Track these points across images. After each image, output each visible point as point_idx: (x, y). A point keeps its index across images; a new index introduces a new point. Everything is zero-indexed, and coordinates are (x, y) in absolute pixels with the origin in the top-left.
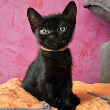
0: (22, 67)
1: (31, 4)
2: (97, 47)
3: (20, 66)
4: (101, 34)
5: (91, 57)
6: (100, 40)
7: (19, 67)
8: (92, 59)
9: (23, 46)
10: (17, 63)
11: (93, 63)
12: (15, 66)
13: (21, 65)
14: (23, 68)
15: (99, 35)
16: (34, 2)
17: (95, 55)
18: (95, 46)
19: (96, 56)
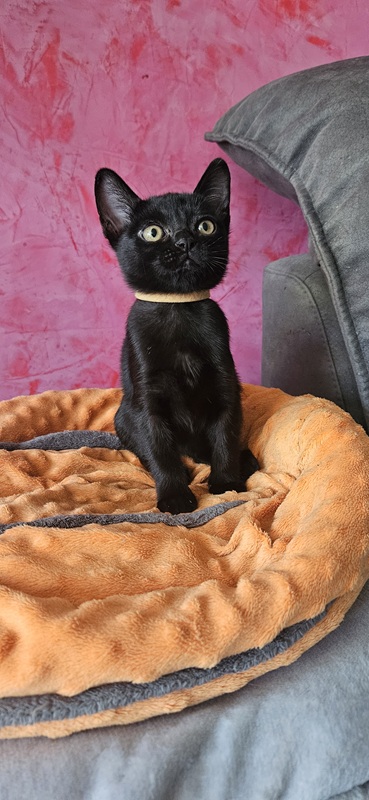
0: (27, 336)
1: (34, 129)
2: (249, 255)
3: (21, 333)
4: (261, 215)
5: (231, 285)
6: (256, 233)
7: (20, 337)
8: (235, 292)
9: (22, 270)
10: (11, 324)
11: (238, 304)
12: (6, 333)
13: (22, 329)
14: (30, 339)
15: (253, 219)
16: (43, 123)
17: (242, 280)
18: (243, 254)
19: (246, 282)
